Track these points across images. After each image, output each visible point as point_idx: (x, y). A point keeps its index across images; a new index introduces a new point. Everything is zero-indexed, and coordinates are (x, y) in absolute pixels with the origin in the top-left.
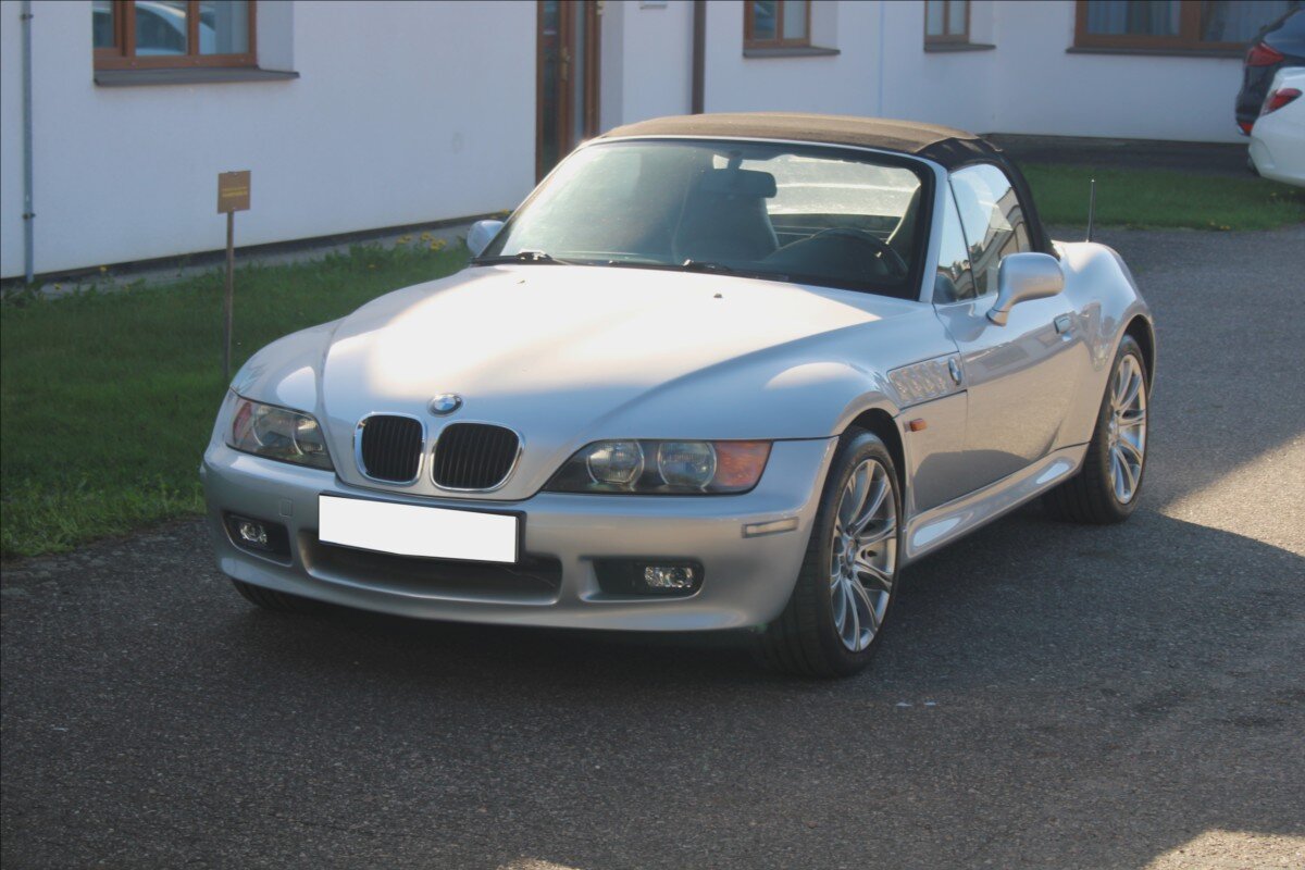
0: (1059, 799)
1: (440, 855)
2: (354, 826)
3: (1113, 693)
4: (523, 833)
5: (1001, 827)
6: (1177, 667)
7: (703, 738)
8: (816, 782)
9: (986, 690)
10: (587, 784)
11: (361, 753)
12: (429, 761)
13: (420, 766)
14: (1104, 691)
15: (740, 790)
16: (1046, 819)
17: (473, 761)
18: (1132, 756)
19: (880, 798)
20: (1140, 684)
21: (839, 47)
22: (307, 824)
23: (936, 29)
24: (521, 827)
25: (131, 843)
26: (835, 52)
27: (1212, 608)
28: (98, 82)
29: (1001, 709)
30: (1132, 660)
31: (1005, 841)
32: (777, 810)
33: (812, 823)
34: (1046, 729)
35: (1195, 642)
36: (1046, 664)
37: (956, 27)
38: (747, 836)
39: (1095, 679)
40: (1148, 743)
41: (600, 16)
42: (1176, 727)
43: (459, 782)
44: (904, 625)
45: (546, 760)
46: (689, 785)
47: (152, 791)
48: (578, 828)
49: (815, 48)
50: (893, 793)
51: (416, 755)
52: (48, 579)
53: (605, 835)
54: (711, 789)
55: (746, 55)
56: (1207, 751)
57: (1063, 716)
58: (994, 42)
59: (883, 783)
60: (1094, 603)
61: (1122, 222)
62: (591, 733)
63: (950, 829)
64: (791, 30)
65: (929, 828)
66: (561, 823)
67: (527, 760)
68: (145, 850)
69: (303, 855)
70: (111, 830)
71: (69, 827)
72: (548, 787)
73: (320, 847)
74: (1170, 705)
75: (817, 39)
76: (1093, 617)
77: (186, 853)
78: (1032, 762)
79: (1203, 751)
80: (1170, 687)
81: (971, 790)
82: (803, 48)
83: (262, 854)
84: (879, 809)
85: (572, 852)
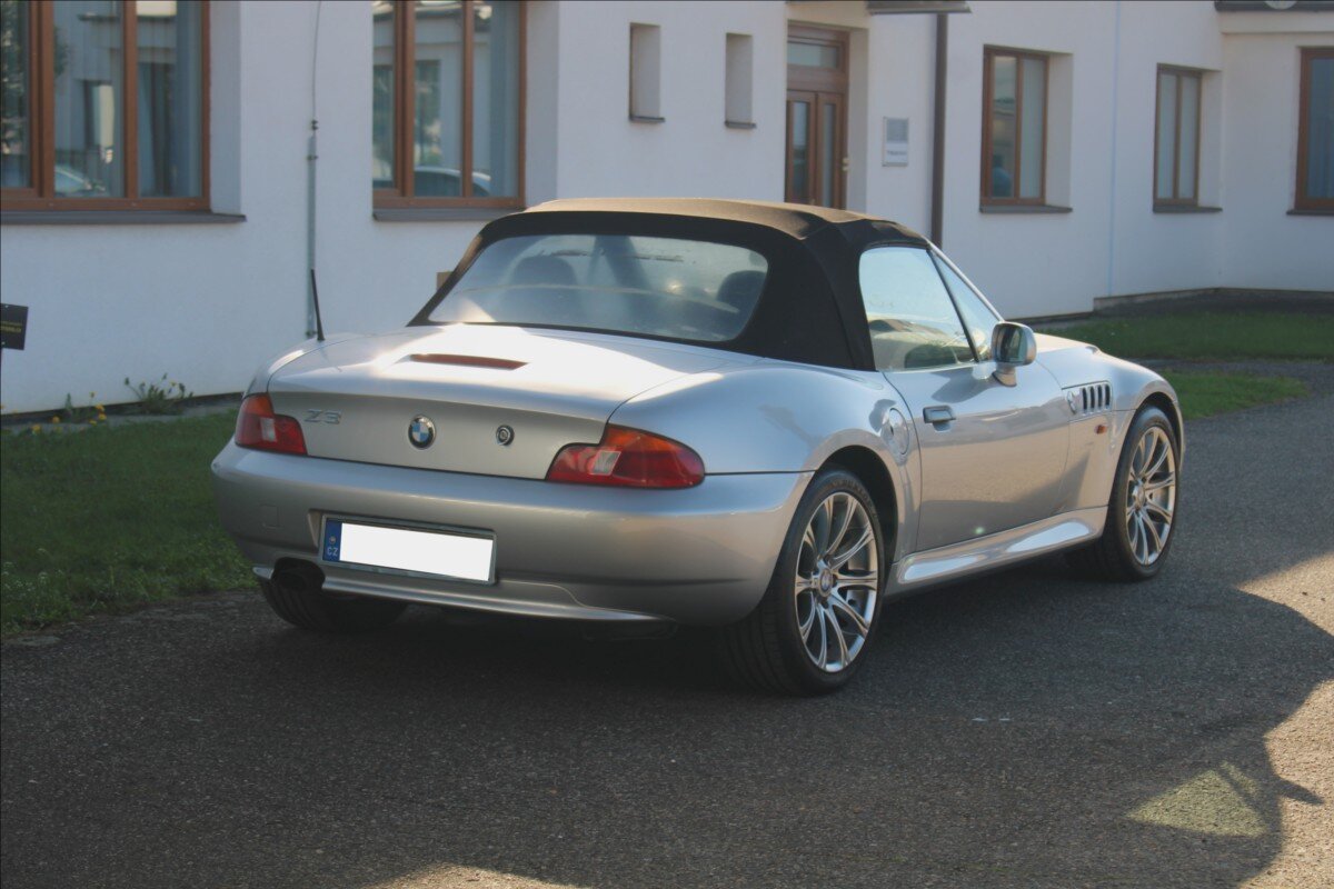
0: (1101, 797)
1: (500, 825)
2: (430, 801)
3: (1182, 715)
4: (583, 810)
5: (1036, 817)
6: (1252, 696)
7: (781, 741)
8: (874, 778)
9: (1063, 710)
10: (658, 775)
11: (459, 745)
12: (520, 753)
13: (510, 756)
14: (1174, 714)
15: (800, 782)
16: (1082, 812)
17: (560, 754)
18: (1183, 765)
19: (929, 792)
20: (1212, 709)
21: (1071, 206)
22: (387, 798)
23: (1165, 192)
24: (584, 805)
25: (222, 807)
26: (1068, 210)
27: (1302, 651)
28: (376, 217)
29: (1069, 725)
30: (1211, 690)
31: (1037, 829)
32: (829, 798)
33: (857, 810)
34: (1109, 742)
35: (1276, 677)
36: (1127, 692)
37: (1185, 191)
38: (793, 817)
39: (1170, 704)
40: (1203, 755)
41: (846, 172)
42: (1234, 742)
43: (540, 770)
44: (1003, 659)
45: (629, 755)
46: (752, 777)
47: (257, 769)
48: (636, 808)
49: (1050, 206)
50: (944, 788)
51: (510, 747)
52: (233, 607)
53: (659, 813)
54: (773, 781)
55: (981, 210)
56: (1258, 762)
57: (1128, 732)
58: (1220, 206)
59: (937, 781)
60: (1190, 645)
61: (1318, 357)
62: (677, 735)
63: (988, 818)
64: (1027, 189)
65: (968, 817)
66: (621, 803)
67: (610, 754)
68: (231, 813)
69: (374, 821)
70: (208, 797)
71: (170, 793)
72: (621, 775)
73: (393, 816)
74: (1235, 726)
75: (1052, 198)
76: (1186, 655)
77: (268, 817)
78: (1086, 767)
79: (1253, 762)
80: (1240, 712)
81: (1019, 788)
82: (1039, 205)
83: (336, 819)
84: (924, 801)
85: (623, 826)
